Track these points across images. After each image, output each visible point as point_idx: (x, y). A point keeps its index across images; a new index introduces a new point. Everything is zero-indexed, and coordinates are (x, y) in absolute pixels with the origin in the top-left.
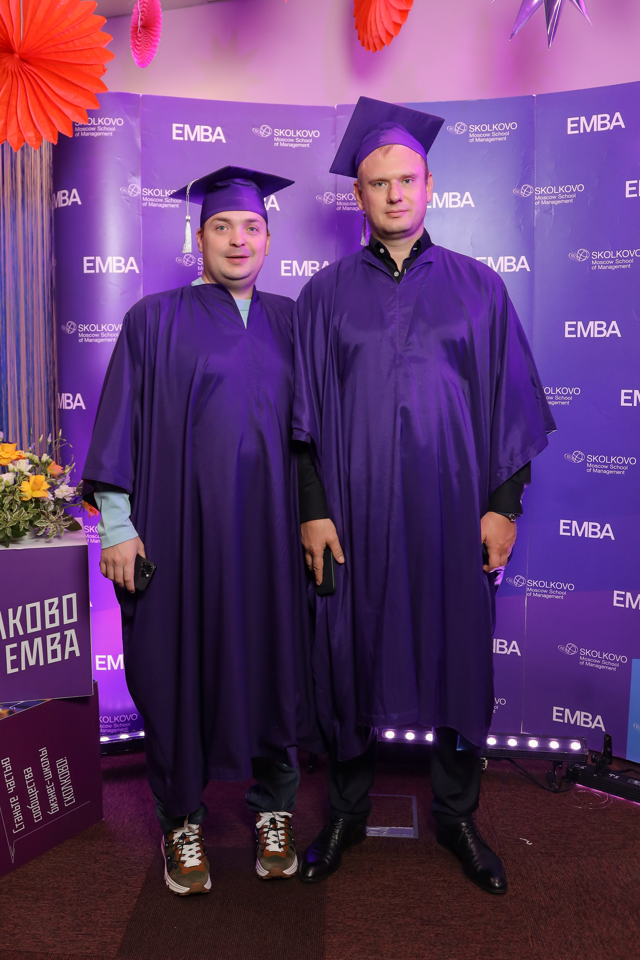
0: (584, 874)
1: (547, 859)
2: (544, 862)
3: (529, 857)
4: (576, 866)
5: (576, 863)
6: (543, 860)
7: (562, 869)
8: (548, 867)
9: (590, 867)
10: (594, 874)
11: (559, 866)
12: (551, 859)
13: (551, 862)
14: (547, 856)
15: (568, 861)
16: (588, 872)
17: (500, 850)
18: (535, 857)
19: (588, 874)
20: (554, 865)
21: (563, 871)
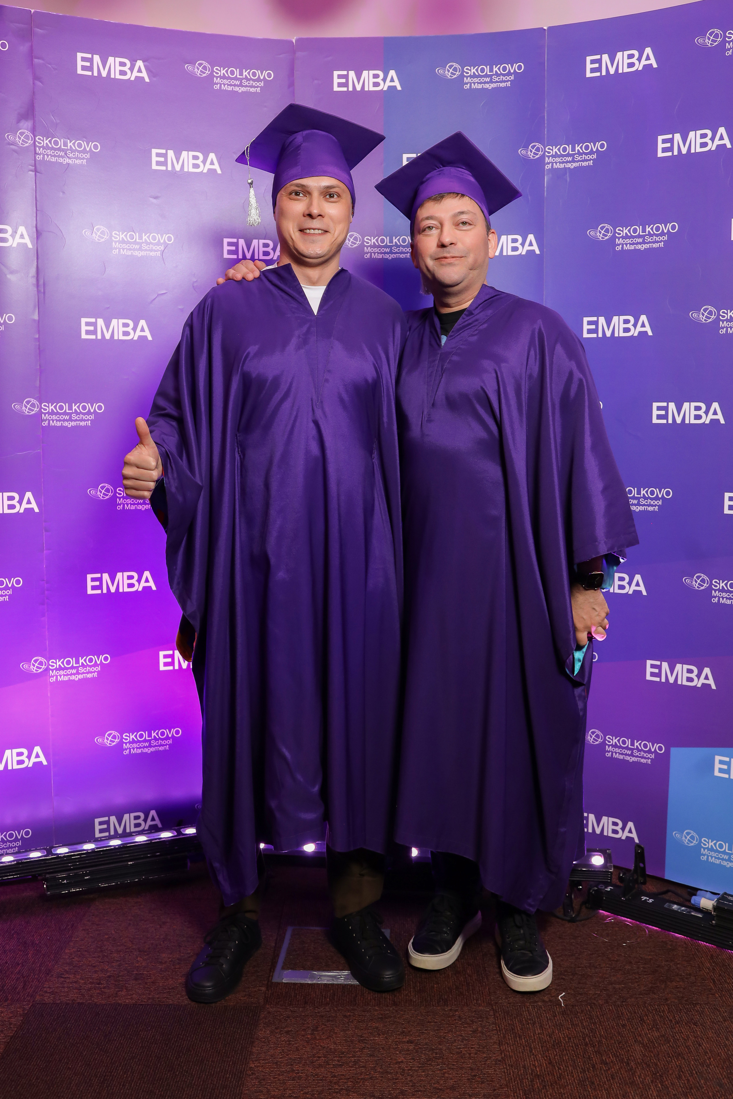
0: (597, 1028)
1: (550, 1010)
2: (546, 1014)
3: (527, 1007)
4: (587, 1018)
5: (588, 1014)
6: (545, 1011)
7: (569, 1023)
8: (550, 1019)
9: (605, 1018)
10: (610, 1028)
11: (565, 1018)
12: (555, 1009)
13: (556, 1014)
14: (551, 1006)
15: (577, 1011)
16: (602, 1026)
17: (490, 998)
18: (534, 1008)
19: (602, 1028)
20: (558, 1017)
21: (569, 1024)
